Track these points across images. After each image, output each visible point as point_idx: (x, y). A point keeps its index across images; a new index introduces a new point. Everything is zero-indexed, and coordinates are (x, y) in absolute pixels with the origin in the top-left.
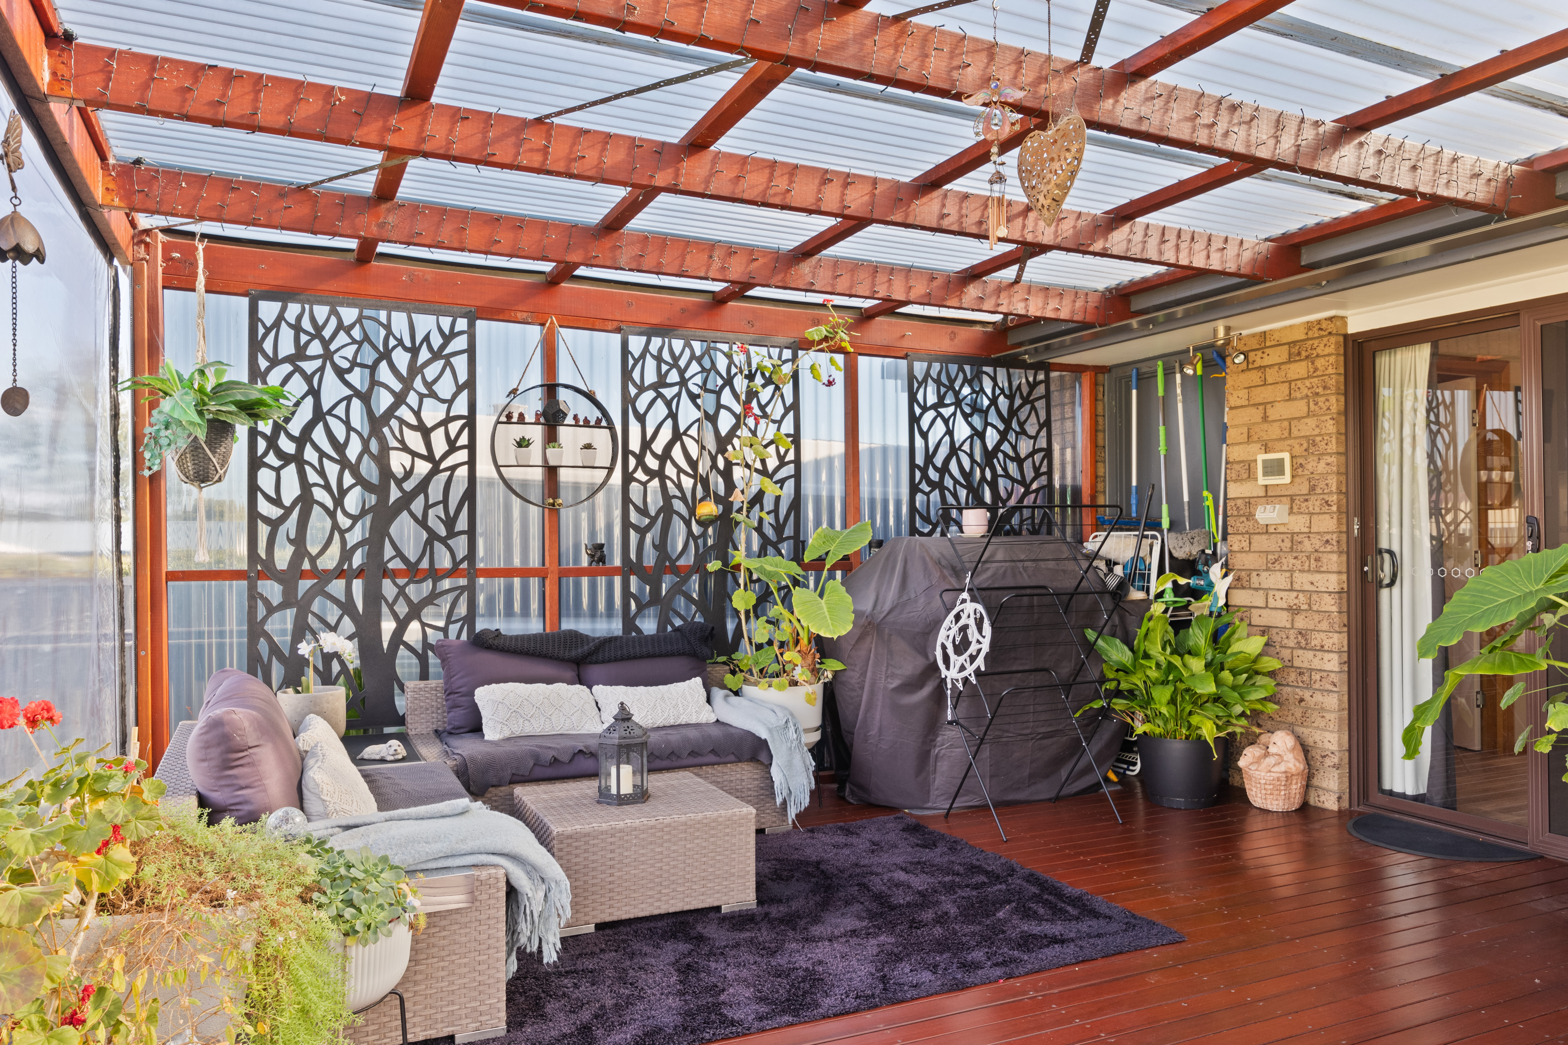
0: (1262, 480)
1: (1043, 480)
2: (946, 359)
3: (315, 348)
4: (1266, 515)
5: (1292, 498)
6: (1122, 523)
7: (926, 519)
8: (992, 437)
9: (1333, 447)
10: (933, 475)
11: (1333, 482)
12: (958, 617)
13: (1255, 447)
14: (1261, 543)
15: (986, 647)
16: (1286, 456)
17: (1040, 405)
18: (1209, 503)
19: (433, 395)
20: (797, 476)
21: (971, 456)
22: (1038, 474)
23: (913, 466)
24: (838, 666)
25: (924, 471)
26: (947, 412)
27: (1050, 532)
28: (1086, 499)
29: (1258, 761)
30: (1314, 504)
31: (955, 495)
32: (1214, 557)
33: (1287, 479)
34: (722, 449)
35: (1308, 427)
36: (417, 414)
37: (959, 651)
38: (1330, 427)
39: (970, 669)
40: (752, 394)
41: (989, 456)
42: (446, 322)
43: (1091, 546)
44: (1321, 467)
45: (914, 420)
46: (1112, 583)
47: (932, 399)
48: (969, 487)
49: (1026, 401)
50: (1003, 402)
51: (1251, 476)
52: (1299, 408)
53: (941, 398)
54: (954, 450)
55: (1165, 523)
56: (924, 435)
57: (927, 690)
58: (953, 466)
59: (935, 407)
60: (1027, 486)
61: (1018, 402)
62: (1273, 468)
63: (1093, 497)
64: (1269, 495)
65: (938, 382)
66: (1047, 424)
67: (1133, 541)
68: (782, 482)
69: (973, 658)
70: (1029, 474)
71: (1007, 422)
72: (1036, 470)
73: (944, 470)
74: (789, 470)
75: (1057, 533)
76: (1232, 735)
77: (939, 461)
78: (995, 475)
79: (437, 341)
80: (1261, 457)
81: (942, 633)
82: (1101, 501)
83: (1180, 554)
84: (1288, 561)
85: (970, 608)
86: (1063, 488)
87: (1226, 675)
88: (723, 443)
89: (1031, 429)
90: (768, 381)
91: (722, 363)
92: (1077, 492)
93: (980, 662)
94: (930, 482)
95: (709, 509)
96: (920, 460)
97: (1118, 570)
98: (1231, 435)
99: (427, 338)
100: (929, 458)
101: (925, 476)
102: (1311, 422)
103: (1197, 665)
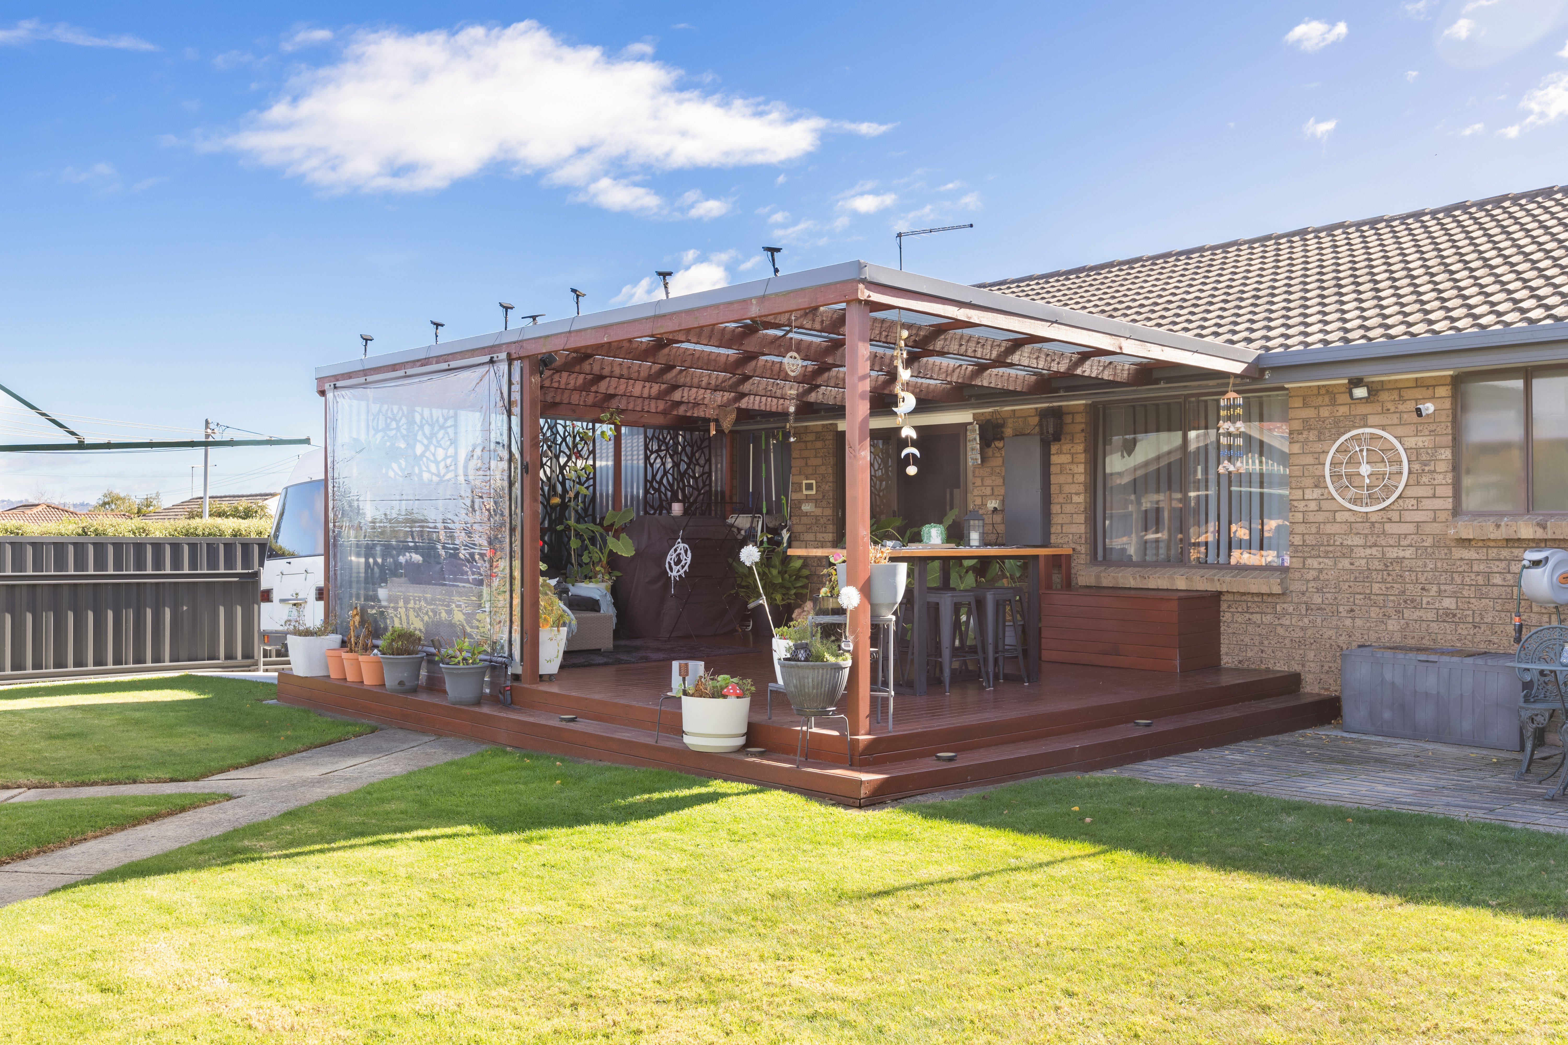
0: (805, 492)
1: (707, 488)
2: (661, 428)
3: (394, 425)
4: (806, 507)
5: (816, 500)
6: (744, 510)
7: (652, 507)
8: (683, 467)
9: (831, 479)
10: (656, 485)
11: (831, 494)
12: (676, 550)
13: (802, 477)
14: (805, 520)
15: (689, 561)
16: (814, 482)
17: (706, 451)
18: (784, 501)
19: (441, 446)
20: (594, 485)
21: (673, 475)
22: (704, 485)
23: (646, 480)
24: (619, 574)
25: (651, 483)
26: (662, 454)
27: (710, 514)
28: (727, 499)
29: (800, 614)
30: (824, 503)
31: (666, 495)
32: (786, 526)
33: (814, 492)
34: (561, 472)
35: (822, 470)
36: (434, 455)
37: (677, 564)
38: (830, 471)
39: (682, 572)
40: (575, 445)
41: (682, 475)
42: (445, 411)
43: (730, 521)
44: (827, 488)
45: (647, 458)
46: (740, 537)
47: (655, 447)
48: (672, 491)
49: (699, 448)
50: (688, 449)
51: (801, 490)
52: (818, 461)
53: (660, 447)
54: (665, 473)
55: (764, 511)
56: (652, 465)
57: (660, 584)
58: (665, 481)
59: (657, 451)
60: (699, 491)
61: (695, 448)
62: (809, 487)
63: (731, 497)
64: (808, 499)
65: (658, 439)
66: (709, 461)
67: (750, 520)
68: (587, 488)
69: (683, 567)
70: (701, 485)
71: (690, 459)
72: (704, 483)
73: (660, 483)
74: (591, 482)
75: (713, 513)
76: (790, 604)
77: (658, 478)
78: (684, 486)
79: (441, 420)
80: (804, 482)
81: (669, 557)
82: (734, 500)
83: (771, 525)
84: (815, 528)
85: (681, 546)
86: (716, 491)
87: (787, 576)
88: (562, 468)
89: (702, 462)
90: (582, 439)
91: (561, 429)
92: (723, 493)
93: (686, 567)
94: (654, 489)
95: (556, 500)
96: (649, 477)
97: (743, 532)
98: (793, 470)
99: (437, 420)
100: (654, 477)
101: (652, 486)
102: (824, 468)
103: (775, 572)
